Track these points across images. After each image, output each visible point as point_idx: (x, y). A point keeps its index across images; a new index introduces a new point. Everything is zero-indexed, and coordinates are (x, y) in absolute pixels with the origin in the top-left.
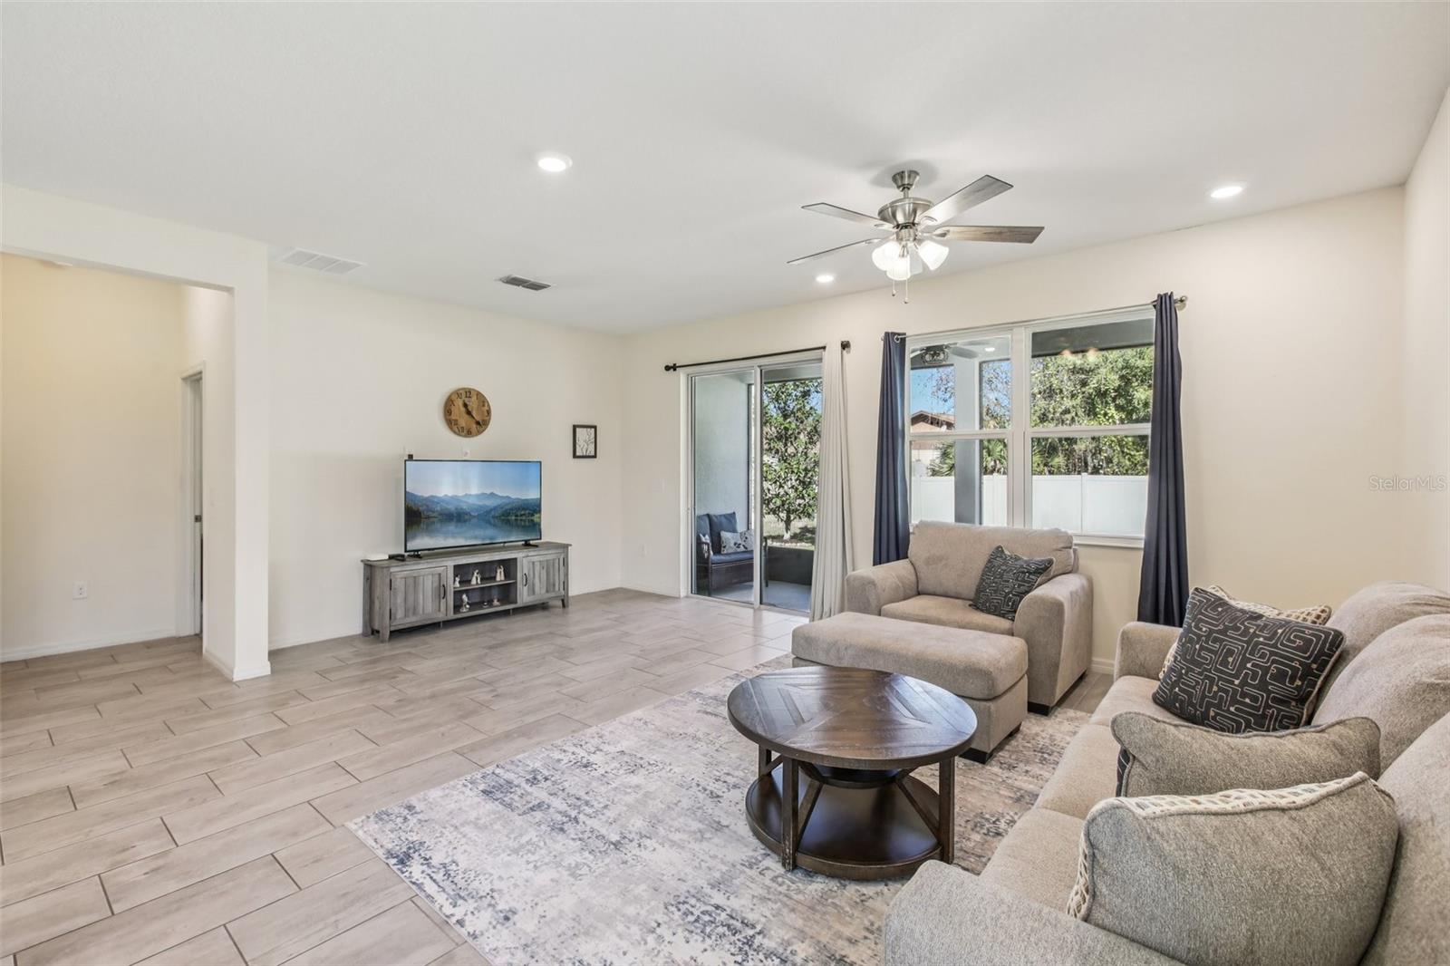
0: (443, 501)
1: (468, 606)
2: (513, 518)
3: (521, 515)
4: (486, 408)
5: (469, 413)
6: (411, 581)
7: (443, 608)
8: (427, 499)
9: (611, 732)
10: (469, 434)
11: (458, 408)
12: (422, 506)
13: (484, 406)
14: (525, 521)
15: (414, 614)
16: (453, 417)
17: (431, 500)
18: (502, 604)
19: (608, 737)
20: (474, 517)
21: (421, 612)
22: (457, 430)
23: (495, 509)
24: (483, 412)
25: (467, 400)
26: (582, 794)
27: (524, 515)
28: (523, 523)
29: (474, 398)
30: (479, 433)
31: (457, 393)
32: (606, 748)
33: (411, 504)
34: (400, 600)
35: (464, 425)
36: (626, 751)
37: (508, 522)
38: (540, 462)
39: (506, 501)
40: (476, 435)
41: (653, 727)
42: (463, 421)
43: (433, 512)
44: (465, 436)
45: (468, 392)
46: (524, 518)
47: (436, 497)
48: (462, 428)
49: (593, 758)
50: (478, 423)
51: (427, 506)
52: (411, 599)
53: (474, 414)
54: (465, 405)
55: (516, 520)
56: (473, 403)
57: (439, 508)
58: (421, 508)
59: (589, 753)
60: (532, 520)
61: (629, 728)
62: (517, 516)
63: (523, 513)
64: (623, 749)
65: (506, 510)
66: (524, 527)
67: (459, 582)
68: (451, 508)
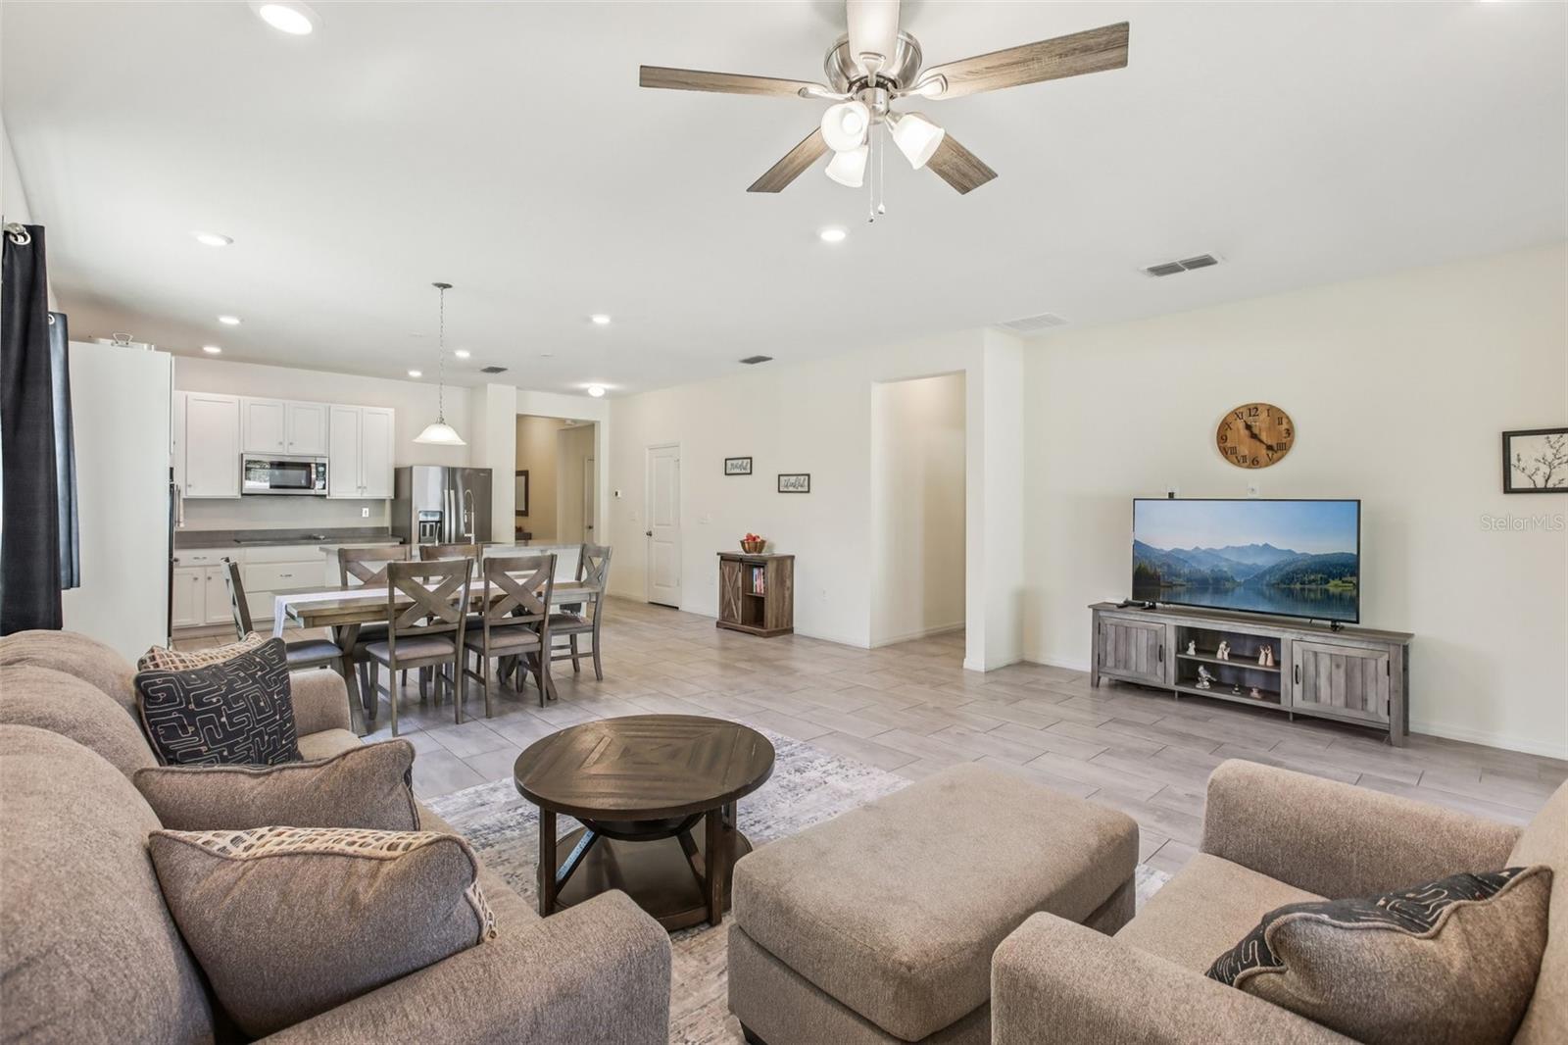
0: (1193, 557)
1: (1206, 683)
2: (1298, 586)
3: (1310, 582)
4: (1285, 426)
5: (1254, 436)
6: (1122, 631)
7: (1160, 673)
8: (1168, 555)
10: (1255, 463)
11: (1238, 431)
12: (1160, 567)
13: (1280, 423)
14: (1315, 591)
15: (1126, 667)
16: (1229, 444)
17: (1176, 555)
18: (1264, 699)
20: (1239, 584)
21: (1134, 668)
22: (1236, 461)
23: (1271, 571)
24: (1280, 432)
25: (1250, 421)
27: (1314, 581)
28: (1312, 595)
29: (1264, 415)
30: (1272, 461)
31: (1236, 413)
33: (1146, 563)
34: (1110, 647)
35: (1246, 452)
37: (1290, 593)
38: (1359, 501)
39: (1285, 558)
40: (1267, 466)
42: (1245, 448)
43: (1178, 576)
44: (1249, 467)
45: (1253, 409)
46: (1313, 586)
47: (1181, 551)
48: (1244, 457)
50: (1270, 448)
51: (1169, 566)
52: (1122, 648)
53: (1264, 437)
54: (1248, 427)
55: (1303, 590)
56: (1261, 423)
57: (1186, 570)
58: (1158, 570)
60: (1327, 591)
62: (1303, 583)
63: (1312, 577)
65: (1288, 574)
66: (1314, 602)
67: (1195, 649)
68: (1205, 569)
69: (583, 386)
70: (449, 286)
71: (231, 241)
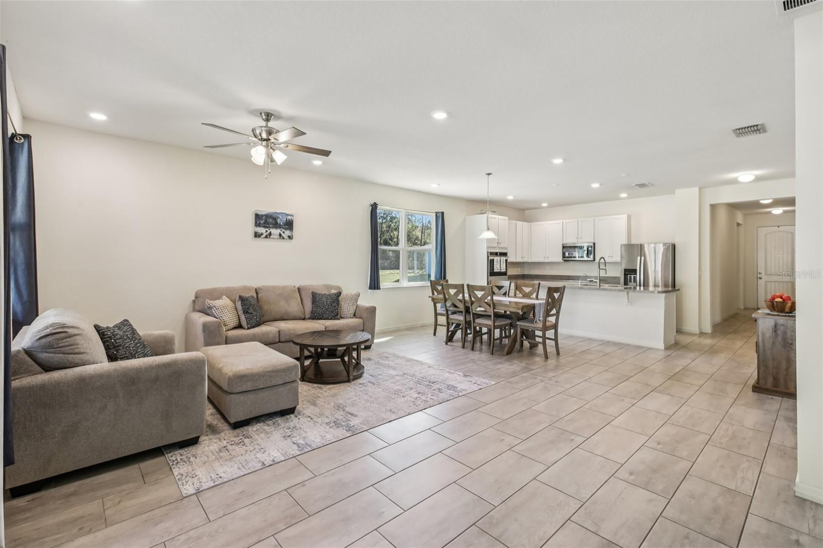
9: (410, 406)
19: (412, 405)
26: (419, 385)
32: (412, 399)
36: (402, 397)
41: (387, 408)
49: (417, 395)
59: (419, 398)
61: (400, 408)
64: (403, 398)
69: (733, 175)
70: (491, 174)
71: (439, 184)
